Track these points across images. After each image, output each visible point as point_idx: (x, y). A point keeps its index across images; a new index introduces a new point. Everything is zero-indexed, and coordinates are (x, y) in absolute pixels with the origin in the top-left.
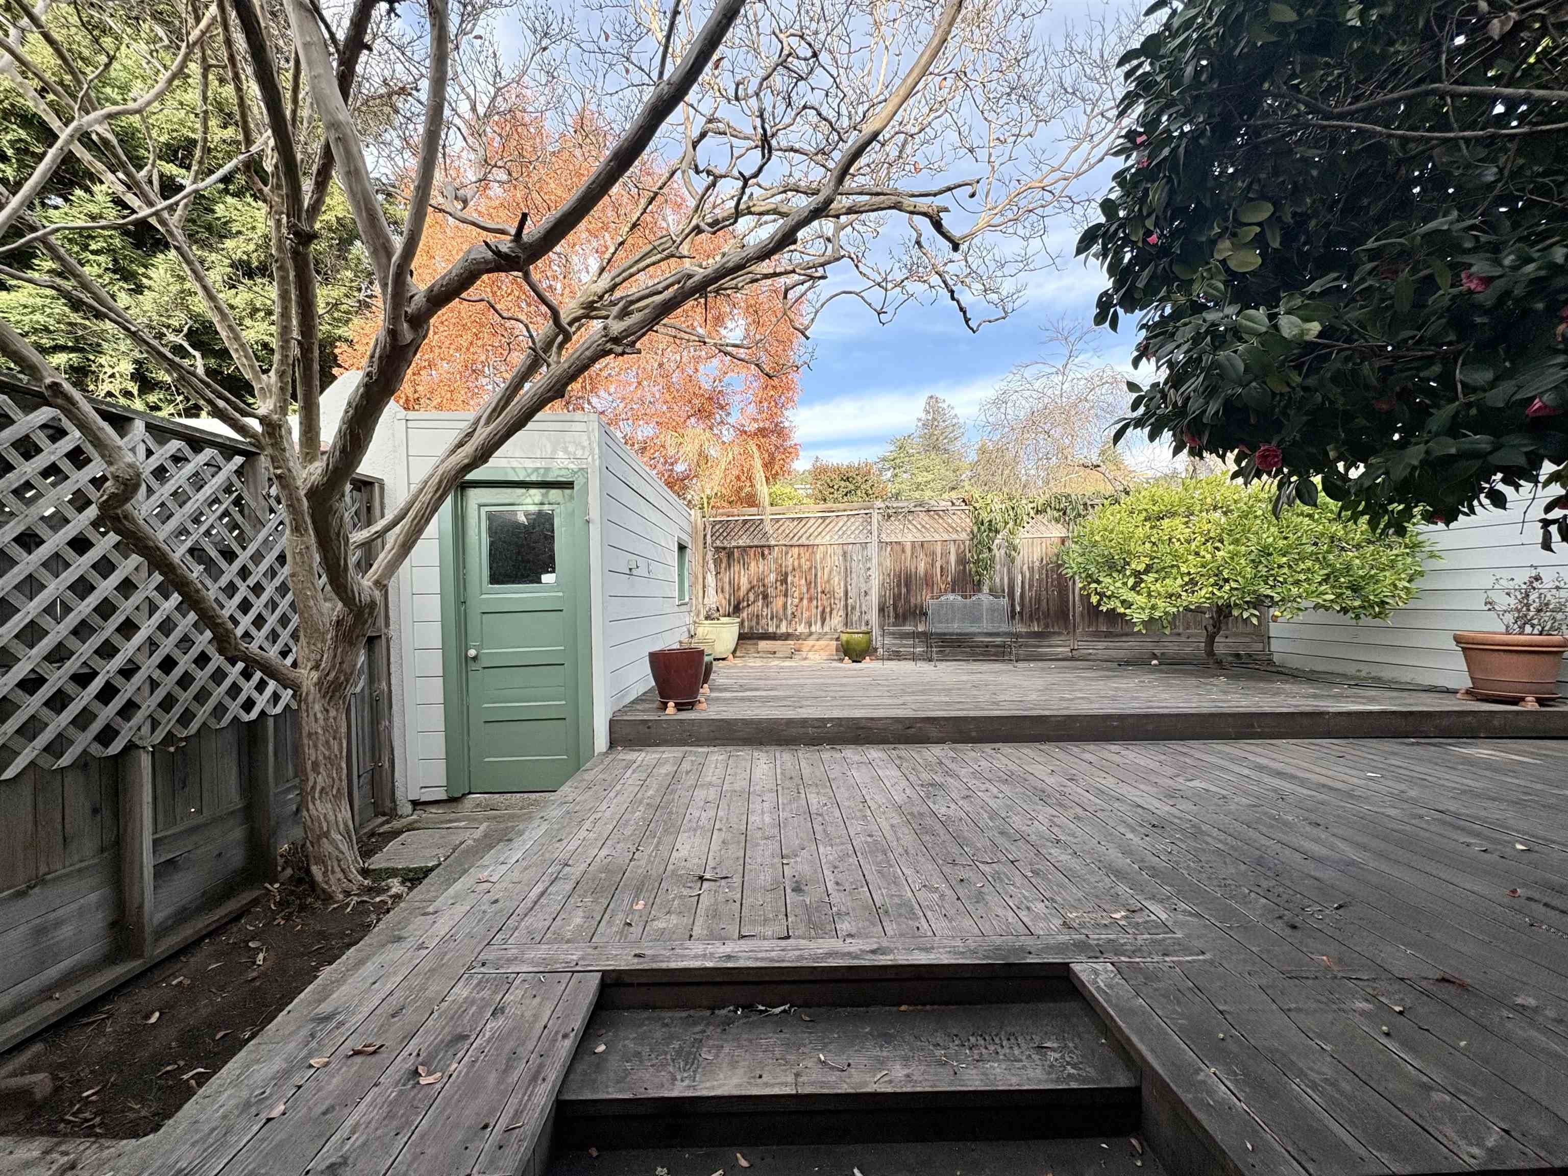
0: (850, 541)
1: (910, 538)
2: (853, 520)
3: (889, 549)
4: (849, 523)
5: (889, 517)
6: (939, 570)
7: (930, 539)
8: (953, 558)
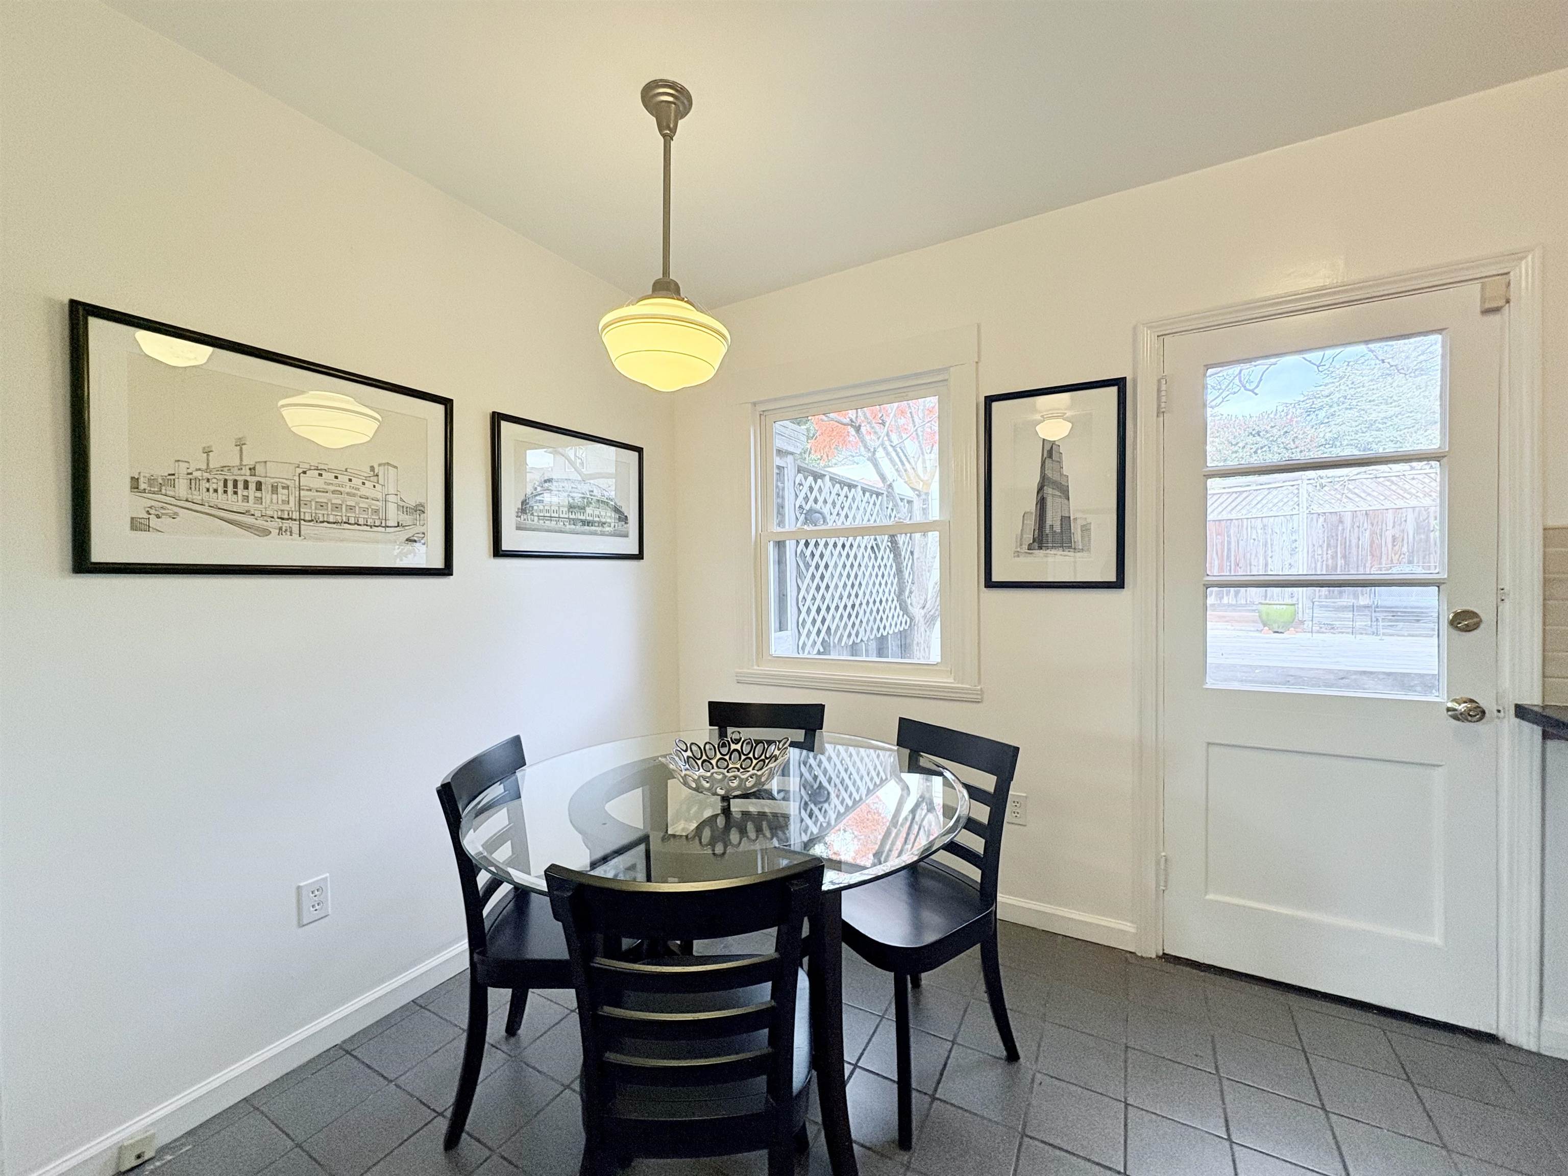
0: (1271, 514)
1: (1351, 507)
2: (1275, 492)
3: (1321, 519)
4: (1270, 496)
5: (1322, 486)
6: (1390, 540)
7: (1378, 507)
8: (1410, 527)
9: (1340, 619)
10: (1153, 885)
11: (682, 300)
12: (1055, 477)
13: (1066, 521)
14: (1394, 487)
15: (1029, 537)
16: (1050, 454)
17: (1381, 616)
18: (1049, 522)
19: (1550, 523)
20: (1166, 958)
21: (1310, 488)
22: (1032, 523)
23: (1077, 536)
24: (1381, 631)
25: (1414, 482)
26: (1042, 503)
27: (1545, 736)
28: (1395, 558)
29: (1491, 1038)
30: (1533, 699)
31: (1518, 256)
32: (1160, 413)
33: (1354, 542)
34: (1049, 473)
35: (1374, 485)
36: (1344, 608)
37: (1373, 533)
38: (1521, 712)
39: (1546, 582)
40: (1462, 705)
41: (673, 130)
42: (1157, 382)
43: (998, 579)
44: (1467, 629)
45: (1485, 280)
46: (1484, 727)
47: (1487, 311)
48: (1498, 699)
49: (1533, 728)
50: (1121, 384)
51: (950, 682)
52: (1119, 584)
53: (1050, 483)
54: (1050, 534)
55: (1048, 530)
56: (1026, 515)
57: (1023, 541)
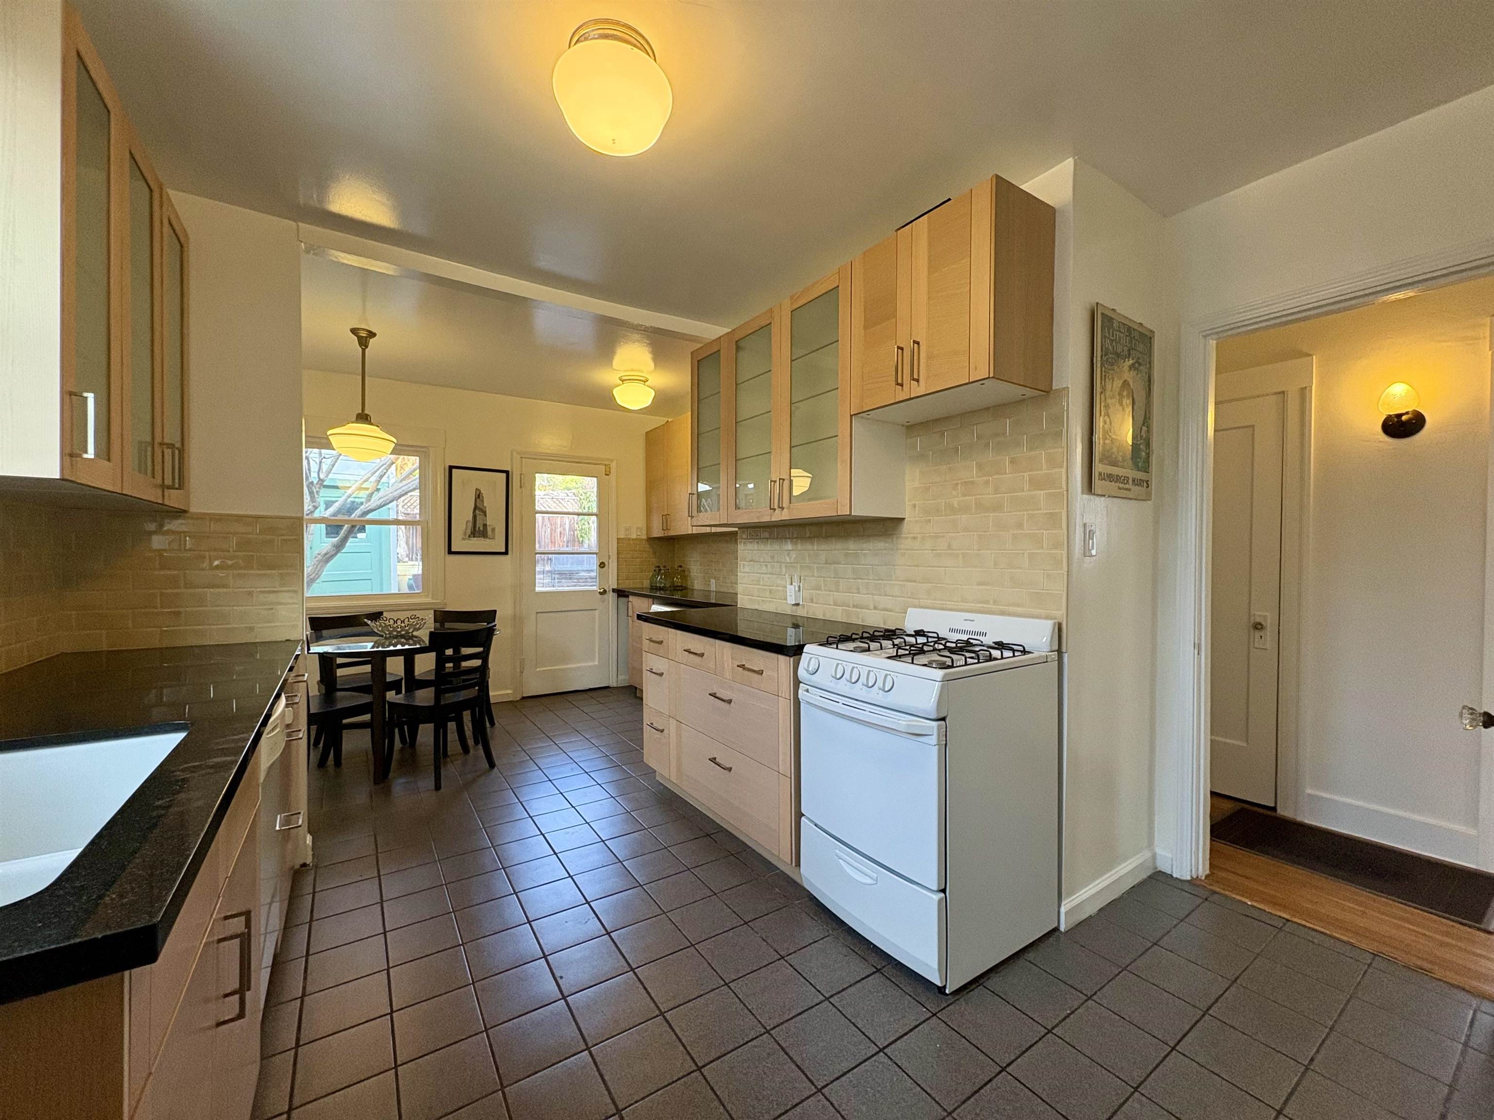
10: (519, 670)
11: (372, 425)
12: (480, 506)
13: (485, 525)
15: (469, 532)
16: (479, 496)
18: (478, 526)
19: (619, 537)
20: (524, 698)
22: (470, 525)
23: (490, 533)
26: (475, 517)
27: (619, 596)
28: (561, 544)
29: (608, 687)
30: (615, 587)
31: (612, 461)
32: (521, 487)
34: (478, 505)
37: (551, 529)
38: (614, 590)
39: (618, 554)
40: (602, 590)
41: (367, 347)
42: (521, 474)
43: (453, 550)
44: (603, 567)
45: (606, 465)
46: (605, 596)
47: (606, 475)
48: (609, 587)
49: (615, 595)
50: (507, 472)
51: (429, 600)
52: (506, 553)
53: (479, 509)
54: (478, 531)
55: (477, 529)
56: (467, 522)
57: (465, 534)
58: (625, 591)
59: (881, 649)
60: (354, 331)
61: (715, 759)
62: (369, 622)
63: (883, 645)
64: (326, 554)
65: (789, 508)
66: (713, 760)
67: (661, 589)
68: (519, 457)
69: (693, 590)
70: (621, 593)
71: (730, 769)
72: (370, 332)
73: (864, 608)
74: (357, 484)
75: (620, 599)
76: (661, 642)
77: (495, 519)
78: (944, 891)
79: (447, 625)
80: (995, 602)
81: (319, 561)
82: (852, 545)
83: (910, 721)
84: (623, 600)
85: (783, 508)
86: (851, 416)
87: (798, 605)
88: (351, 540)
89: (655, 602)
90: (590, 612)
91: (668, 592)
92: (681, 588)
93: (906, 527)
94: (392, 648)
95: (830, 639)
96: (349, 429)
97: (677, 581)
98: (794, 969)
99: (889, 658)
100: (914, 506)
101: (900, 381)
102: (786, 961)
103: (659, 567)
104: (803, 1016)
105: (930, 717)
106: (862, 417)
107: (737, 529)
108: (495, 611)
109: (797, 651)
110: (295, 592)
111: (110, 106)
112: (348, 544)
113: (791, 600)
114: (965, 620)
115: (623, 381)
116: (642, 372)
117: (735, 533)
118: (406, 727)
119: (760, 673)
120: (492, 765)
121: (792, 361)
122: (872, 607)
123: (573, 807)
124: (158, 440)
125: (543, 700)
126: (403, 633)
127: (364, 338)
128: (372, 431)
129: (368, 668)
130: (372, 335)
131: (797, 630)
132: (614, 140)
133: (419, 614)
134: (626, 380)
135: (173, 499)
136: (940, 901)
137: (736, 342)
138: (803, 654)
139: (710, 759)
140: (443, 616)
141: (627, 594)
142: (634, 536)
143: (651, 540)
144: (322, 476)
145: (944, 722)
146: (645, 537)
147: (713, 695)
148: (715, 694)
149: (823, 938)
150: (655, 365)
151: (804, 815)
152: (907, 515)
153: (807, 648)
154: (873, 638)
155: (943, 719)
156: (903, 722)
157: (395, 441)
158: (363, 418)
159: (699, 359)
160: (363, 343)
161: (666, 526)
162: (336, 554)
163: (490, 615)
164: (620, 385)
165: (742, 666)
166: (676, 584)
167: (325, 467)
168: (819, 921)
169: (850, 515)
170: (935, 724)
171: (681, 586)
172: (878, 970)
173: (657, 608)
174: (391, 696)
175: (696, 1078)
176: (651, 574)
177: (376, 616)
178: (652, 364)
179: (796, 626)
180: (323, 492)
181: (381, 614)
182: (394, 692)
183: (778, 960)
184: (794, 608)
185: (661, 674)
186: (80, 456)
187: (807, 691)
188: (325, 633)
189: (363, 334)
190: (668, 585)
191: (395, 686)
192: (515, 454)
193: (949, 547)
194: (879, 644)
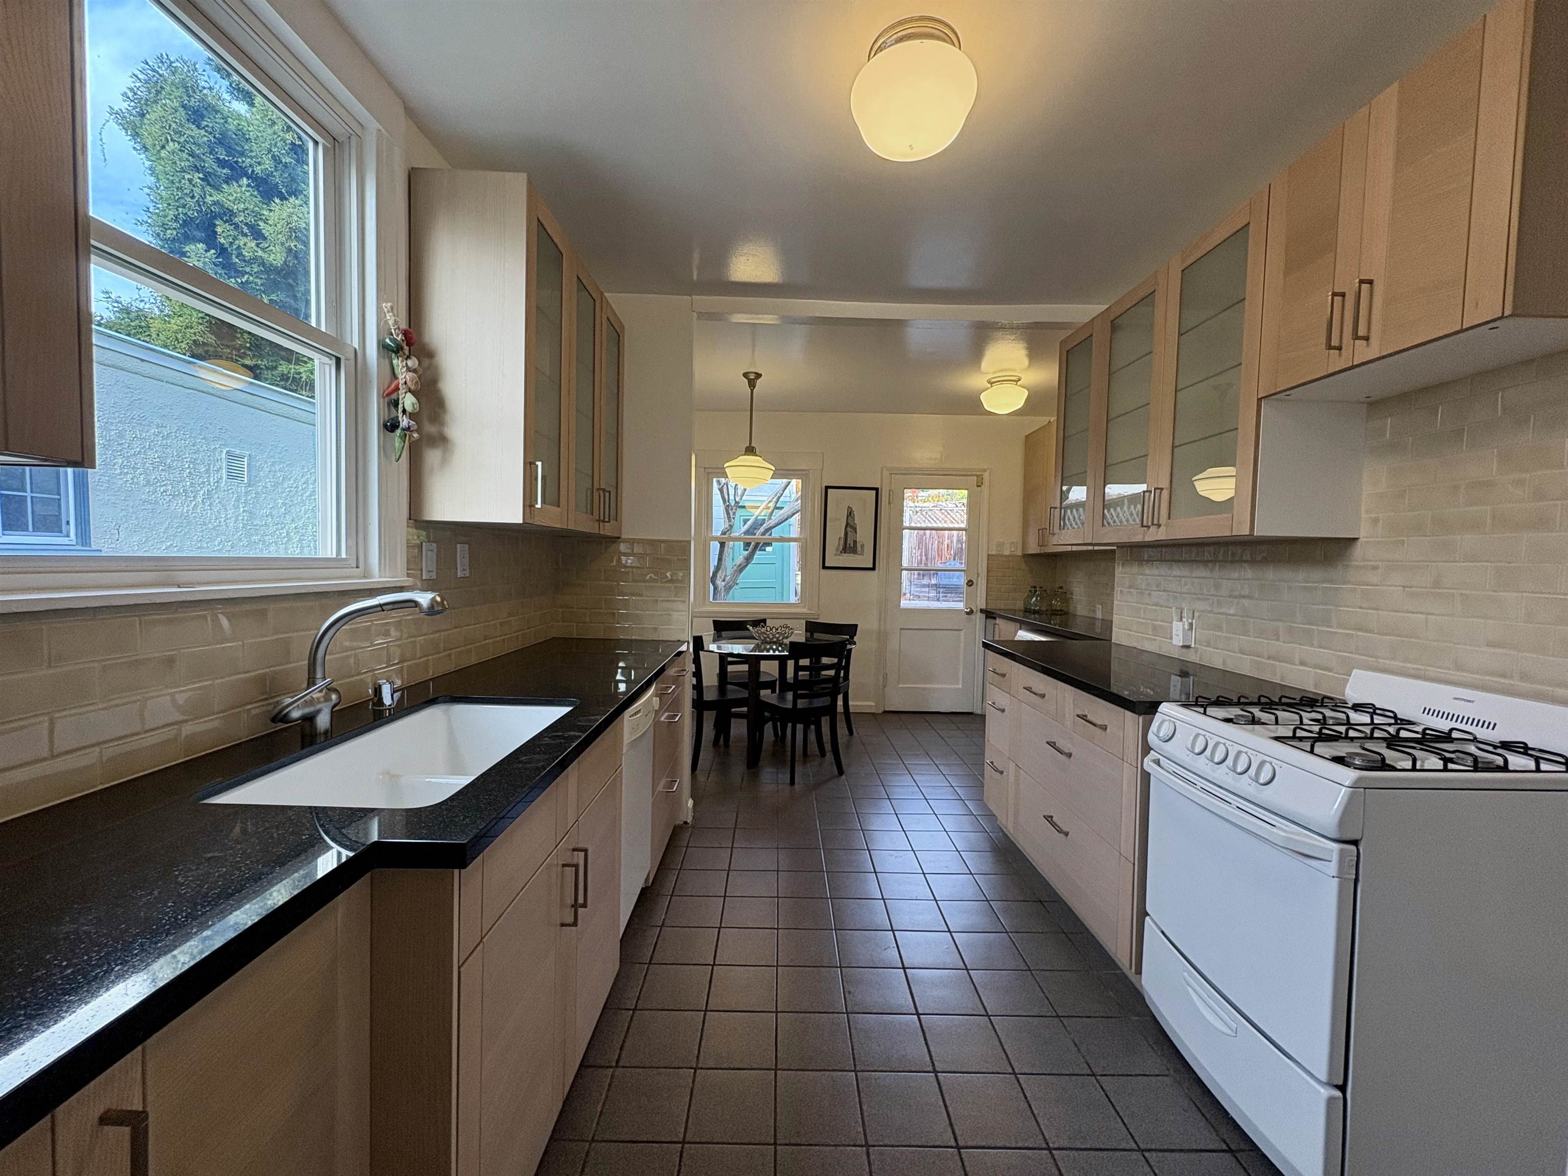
9: (922, 592)
10: (881, 684)
11: (757, 456)
12: (852, 523)
13: (855, 542)
14: (949, 516)
17: (941, 590)
18: (848, 542)
19: (990, 553)
20: (885, 712)
21: (911, 512)
22: (842, 542)
23: (859, 548)
24: (941, 599)
25: (957, 514)
26: (846, 534)
27: (987, 617)
29: (971, 713)
30: (984, 607)
31: (985, 470)
32: (889, 503)
33: (930, 546)
35: (940, 514)
36: (924, 586)
38: (982, 611)
39: (988, 571)
40: (968, 610)
41: (754, 387)
42: (890, 491)
43: (826, 565)
44: (971, 586)
45: (977, 476)
46: (973, 616)
47: (978, 486)
48: (977, 607)
49: (984, 616)
50: (877, 489)
51: (805, 610)
52: (873, 569)
53: (850, 526)
54: (849, 547)
55: (848, 546)
56: (840, 539)
57: (837, 549)
58: (993, 613)
59: (1277, 723)
60: (746, 375)
61: (1052, 817)
62: (751, 628)
63: (1279, 718)
64: (740, 565)
65: (1167, 525)
66: (1049, 818)
67: (1035, 612)
68: (888, 473)
69: (1076, 615)
70: (989, 614)
71: (1067, 834)
72: (756, 373)
73: (1284, 662)
74: (764, 504)
75: (988, 620)
76: (1004, 675)
77: (864, 535)
78: (1342, 1088)
79: (816, 635)
80: (1524, 677)
81: (735, 571)
82: (1271, 574)
83: (1292, 833)
84: (992, 621)
85: (1159, 526)
86: (1259, 400)
87: (1188, 647)
88: (758, 552)
89: (1023, 627)
90: (957, 632)
91: (1044, 617)
92: (1059, 612)
93: (1358, 551)
94: (765, 653)
95: (1200, 699)
96: (741, 461)
97: (1056, 604)
98: (1106, 1095)
99: (1277, 739)
100: (1375, 521)
101: (1335, 343)
102: (1097, 1081)
103: (1035, 587)
104: (1100, 1154)
105: (1329, 836)
106: (1277, 399)
107: (1115, 548)
108: (857, 625)
109: (1149, 708)
110: (684, 602)
111: (562, 251)
112: (755, 557)
113: (1178, 641)
114: (1456, 699)
115: (992, 383)
116: (1014, 370)
117: (1113, 551)
118: (779, 723)
119: (1104, 728)
120: (841, 772)
121: (1180, 335)
122: (1297, 662)
123: (903, 830)
124: (596, 486)
125: (903, 716)
126: (775, 640)
127: (752, 379)
128: (758, 461)
129: (745, 667)
130: (758, 376)
131: (1184, 679)
132: (910, 146)
133: (790, 623)
134: (995, 382)
135: (607, 530)
136: (1330, 1101)
137: (1112, 322)
138: (1157, 714)
139: (1044, 816)
140: (812, 627)
141: (994, 615)
142: (1007, 553)
143: (1028, 557)
144: (737, 499)
145: (1353, 848)
146: (1019, 553)
147: (1052, 744)
148: (1055, 743)
149: (1158, 1075)
150: (1030, 362)
151: (1149, 915)
152: (1363, 533)
153: (1164, 707)
154: (1269, 705)
155: (1355, 843)
156: (1283, 831)
157: (774, 469)
158: (750, 450)
159: (1068, 349)
160: (752, 384)
161: (1042, 544)
162: (746, 566)
163: (851, 630)
164: (988, 389)
165: (1083, 717)
166: (1053, 608)
167: (740, 492)
168: (1159, 1053)
169: (1251, 535)
170: (1335, 846)
171: (1061, 610)
172: (1230, 1150)
173: (1024, 635)
174: (765, 694)
175: (952, 1154)
176: (1026, 595)
177: (759, 622)
178: (1026, 361)
179: (1184, 674)
180: (740, 512)
181: (764, 621)
182: (770, 691)
183: (1088, 1075)
184: (1184, 650)
185: (1003, 711)
186: (534, 506)
187: (1157, 762)
188: (724, 634)
189: (752, 376)
190: (1044, 609)
191: (770, 685)
192: (885, 470)
193: (1437, 584)
194: (1273, 717)
